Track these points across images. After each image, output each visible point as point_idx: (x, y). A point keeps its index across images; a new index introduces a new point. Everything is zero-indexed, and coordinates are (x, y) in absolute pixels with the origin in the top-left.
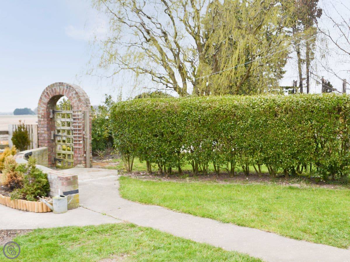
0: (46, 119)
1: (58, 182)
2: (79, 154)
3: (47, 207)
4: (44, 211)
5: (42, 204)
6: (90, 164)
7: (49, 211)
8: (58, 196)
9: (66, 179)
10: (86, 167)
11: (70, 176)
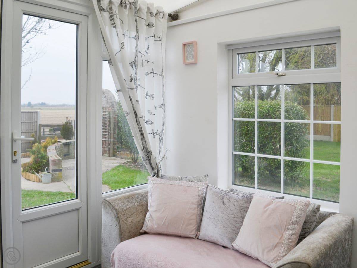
1: (51, 163)
2: (105, 145)
3: (39, 178)
4: (38, 181)
5: (37, 176)
6: (114, 154)
7: (40, 181)
8: (46, 172)
9: (54, 161)
10: (110, 156)
11: (57, 159)
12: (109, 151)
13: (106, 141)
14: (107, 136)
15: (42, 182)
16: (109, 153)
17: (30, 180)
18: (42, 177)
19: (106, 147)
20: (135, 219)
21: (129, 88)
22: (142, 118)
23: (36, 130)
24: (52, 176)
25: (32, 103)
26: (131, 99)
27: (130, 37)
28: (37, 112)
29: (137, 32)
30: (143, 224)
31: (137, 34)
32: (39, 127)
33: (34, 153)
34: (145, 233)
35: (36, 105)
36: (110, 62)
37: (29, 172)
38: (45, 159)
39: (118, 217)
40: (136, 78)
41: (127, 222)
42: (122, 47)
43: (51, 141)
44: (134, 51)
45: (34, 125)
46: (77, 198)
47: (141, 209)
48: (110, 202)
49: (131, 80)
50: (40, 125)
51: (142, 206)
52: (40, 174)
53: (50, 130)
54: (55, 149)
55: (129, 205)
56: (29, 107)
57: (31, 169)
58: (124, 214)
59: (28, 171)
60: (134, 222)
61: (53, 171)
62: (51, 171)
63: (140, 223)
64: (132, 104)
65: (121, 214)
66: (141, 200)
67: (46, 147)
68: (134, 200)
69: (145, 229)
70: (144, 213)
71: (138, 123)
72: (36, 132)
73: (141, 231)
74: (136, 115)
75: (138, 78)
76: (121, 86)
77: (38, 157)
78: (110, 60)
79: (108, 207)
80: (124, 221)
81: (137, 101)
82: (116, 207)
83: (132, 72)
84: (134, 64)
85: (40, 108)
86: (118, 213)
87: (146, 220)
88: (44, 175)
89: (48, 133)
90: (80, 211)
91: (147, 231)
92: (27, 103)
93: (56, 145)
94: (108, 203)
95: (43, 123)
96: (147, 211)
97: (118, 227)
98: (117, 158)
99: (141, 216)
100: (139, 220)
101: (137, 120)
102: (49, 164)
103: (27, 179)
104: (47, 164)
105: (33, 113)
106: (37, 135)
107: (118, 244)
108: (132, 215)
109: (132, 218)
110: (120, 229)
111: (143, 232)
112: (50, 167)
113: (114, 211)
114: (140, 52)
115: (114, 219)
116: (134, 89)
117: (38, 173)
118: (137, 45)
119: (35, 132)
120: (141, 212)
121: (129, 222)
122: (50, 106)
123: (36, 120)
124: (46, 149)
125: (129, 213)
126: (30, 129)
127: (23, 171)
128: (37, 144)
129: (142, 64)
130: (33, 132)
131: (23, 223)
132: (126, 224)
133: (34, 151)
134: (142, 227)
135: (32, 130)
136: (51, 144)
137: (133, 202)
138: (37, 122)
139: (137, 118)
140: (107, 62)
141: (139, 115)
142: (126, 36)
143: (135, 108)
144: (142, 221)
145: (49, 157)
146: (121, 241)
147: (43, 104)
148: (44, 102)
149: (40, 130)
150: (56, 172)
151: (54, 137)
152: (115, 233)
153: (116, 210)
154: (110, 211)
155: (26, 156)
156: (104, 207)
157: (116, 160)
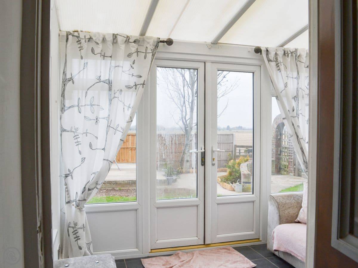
0: (275, 139)
1: (242, 176)
2: (291, 165)
3: (233, 188)
4: (232, 190)
5: (231, 186)
6: (299, 174)
7: (234, 190)
8: (238, 183)
9: (244, 175)
10: (295, 176)
11: (247, 173)
12: (295, 171)
13: (291, 161)
14: (293, 157)
15: (235, 191)
16: (295, 173)
17: (226, 189)
18: (235, 187)
19: (291, 167)
20: (292, 211)
21: (292, 117)
22: (302, 139)
23: (232, 150)
24: (243, 187)
25: (231, 127)
26: (293, 125)
27: (292, 78)
28: (233, 135)
29: (298, 73)
30: (297, 216)
31: (298, 75)
32: (235, 147)
33: (230, 167)
34: (299, 222)
35: (233, 129)
36: (277, 97)
37: (226, 182)
38: (238, 173)
39: (279, 207)
40: (297, 109)
41: (285, 212)
42: (286, 86)
43: (244, 159)
44: (296, 87)
45: (231, 146)
46: (253, 194)
47: (297, 205)
48: (274, 197)
49: (293, 111)
50: (235, 145)
51: (298, 203)
52: (234, 184)
53: (245, 151)
54: (246, 166)
55: (288, 201)
56: (228, 131)
57: (227, 180)
58: (283, 207)
59: (224, 182)
60: (290, 213)
61: (243, 182)
62: (242, 183)
63: (295, 215)
64: (295, 129)
65: (281, 206)
66: (298, 199)
67: (239, 164)
68: (292, 198)
69: (298, 219)
70: (299, 208)
71: (299, 143)
72: (233, 151)
73: (296, 220)
74: (298, 137)
75: (299, 109)
76: (286, 115)
77: (232, 171)
78: (277, 96)
79: (272, 200)
80: (283, 211)
81: (298, 126)
82: (278, 201)
83: (294, 104)
84: (296, 98)
85: (237, 131)
86: (278, 205)
87: (300, 213)
88: (237, 186)
89: (243, 154)
90: (255, 203)
91: (300, 221)
92: (226, 127)
93: (247, 163)
94: (273, 198)
95: (238, 145)
96: (301, 207)
97: (278, 215)
98: (301, 178)
99: (296, 210)
100: (295, 212)
101: (299, 141)
102: (241, 177)
103: (224, 188)
104: (239, 177)
105: (230, 135)
106: (233, 154)
107: (278, 225)
108: (289, 208)
109: (289, 210)
110: (280, 216)
111: (297, 221)
112: (241, 180)
113: (276, 204)
114: (301, 88)
115: (276, 209)
116: (295, 117)
117: (232, 183)
118: (298, 83)
119: (231, 151)
120: (297, 207)
121: (286, 212)
122: (246, 129)
123: (232, 142)
124: (240, 166)
125: (287, 206)
126: (227, 149)
127: (221, 182)
128: (232, 161)
129: (303, 97)
130: (229, 151)
131: (218, 204)
132: (284, 213)
133: (230, 166)
134: (297, 218)
135: (229, 149)
136: (244, 162)
137: (292, 199)
138: (233, 143)
139: (298, 139)
140: (275, 97)
141: (300, 137)
142: (289, 78)
143: (297, 131)
144: (297, 214)
145: (241, 172)
146: (280, 224)
147: (240, 128)
148: (241, 126)
149: (235, 150)
150: (246, 184)
151: (247, 156)
152: (276, 218)
153: (277, 202)
154: (274, 203)
155: (224, 170)
156: (270, 201)
157: (300, 179)
